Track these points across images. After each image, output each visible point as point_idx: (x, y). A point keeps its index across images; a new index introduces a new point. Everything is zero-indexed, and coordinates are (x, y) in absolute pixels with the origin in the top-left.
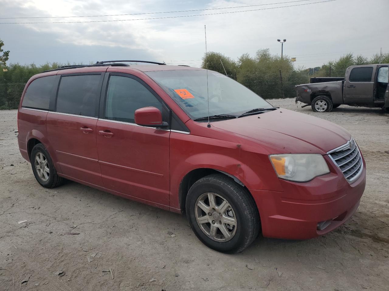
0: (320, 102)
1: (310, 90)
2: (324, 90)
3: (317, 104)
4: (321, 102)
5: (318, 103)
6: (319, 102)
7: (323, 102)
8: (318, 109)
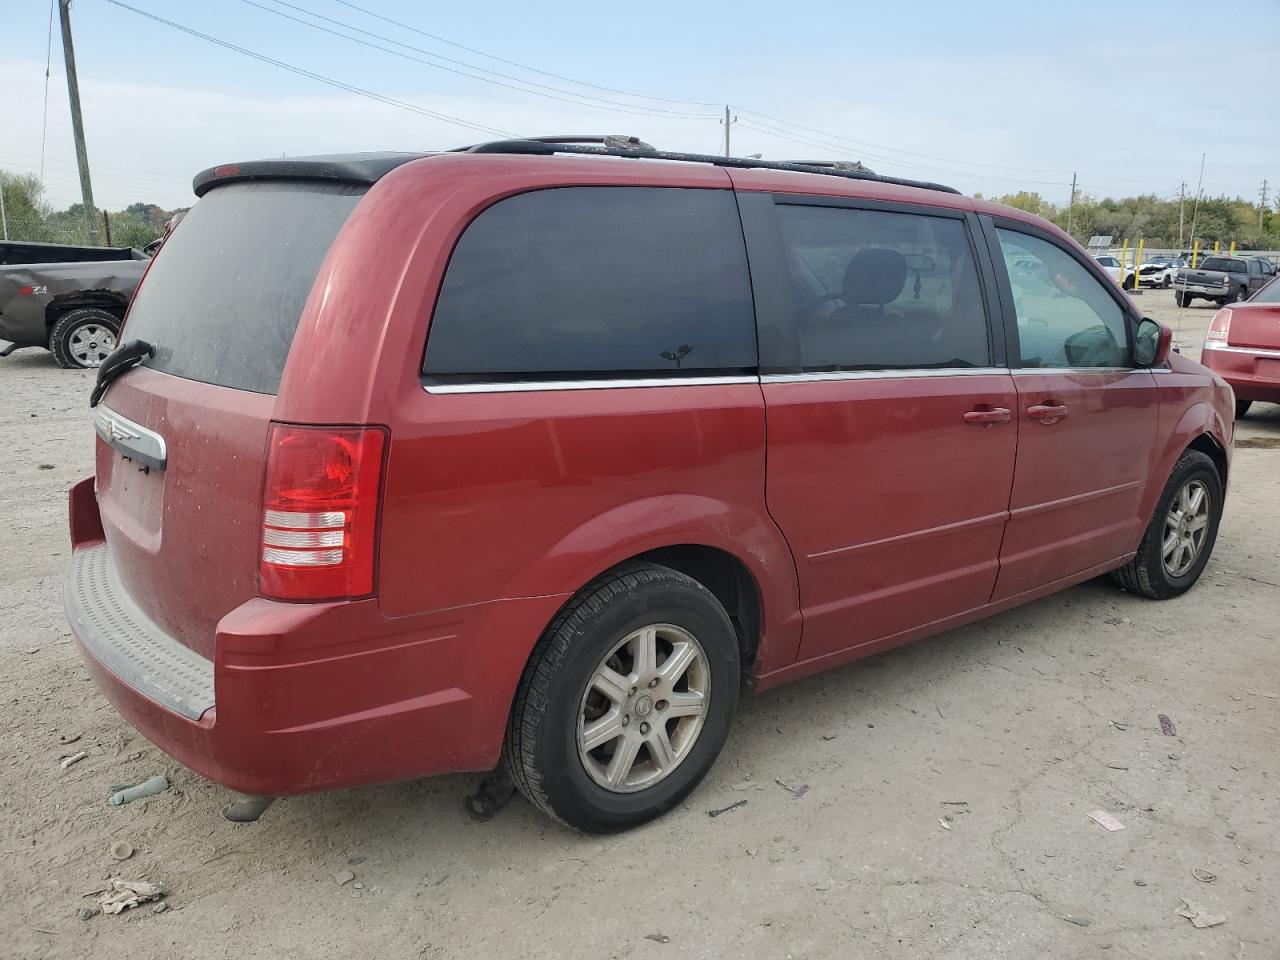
0: (88, 332)
1: (45, 288)
2: (104, 290)
3: (77, 340)
4: (92, 330)
5: (80, 337)
6: (83, 333)
7: (98, 332)
8: (84, 356)
